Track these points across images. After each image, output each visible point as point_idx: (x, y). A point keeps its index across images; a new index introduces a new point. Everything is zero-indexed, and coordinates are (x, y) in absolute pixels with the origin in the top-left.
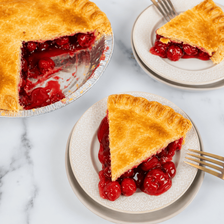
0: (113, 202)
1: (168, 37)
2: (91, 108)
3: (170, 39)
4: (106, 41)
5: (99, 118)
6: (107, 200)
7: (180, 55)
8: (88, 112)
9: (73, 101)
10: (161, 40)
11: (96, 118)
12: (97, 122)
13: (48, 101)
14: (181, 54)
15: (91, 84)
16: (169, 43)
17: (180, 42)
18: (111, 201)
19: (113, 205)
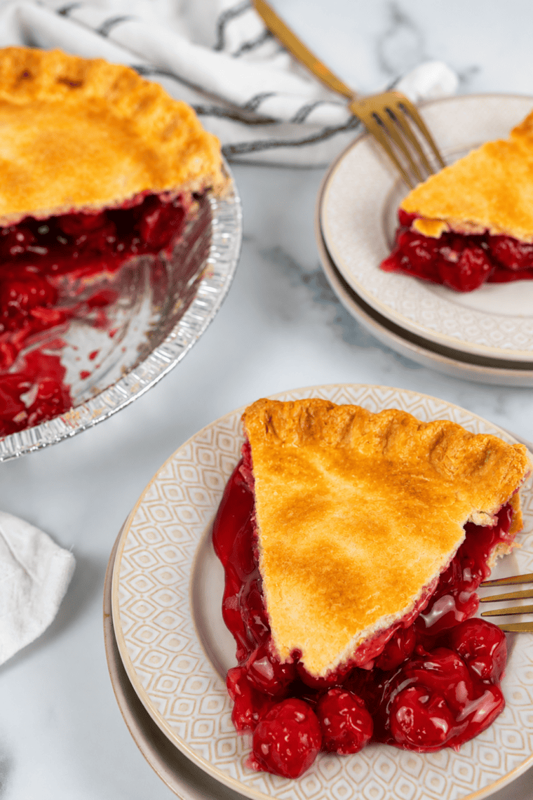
0: (293, 783)
1: (440, 215)
2: (186, 447)
3: (445, 221)
4: (214, 221)
5: (216, 481)
6: (267, 775)
7: (483, 271)
8: (175, 463)
9: (103, 418)
10: (417, 226)
11: (205, 483)
12: (209, 494)
13: (19, 417)
14: (486, 267)
15: (168, 361)
16: (444, 234)
17: (480, 231)
18: (288, 780)
19: (292, 793)
